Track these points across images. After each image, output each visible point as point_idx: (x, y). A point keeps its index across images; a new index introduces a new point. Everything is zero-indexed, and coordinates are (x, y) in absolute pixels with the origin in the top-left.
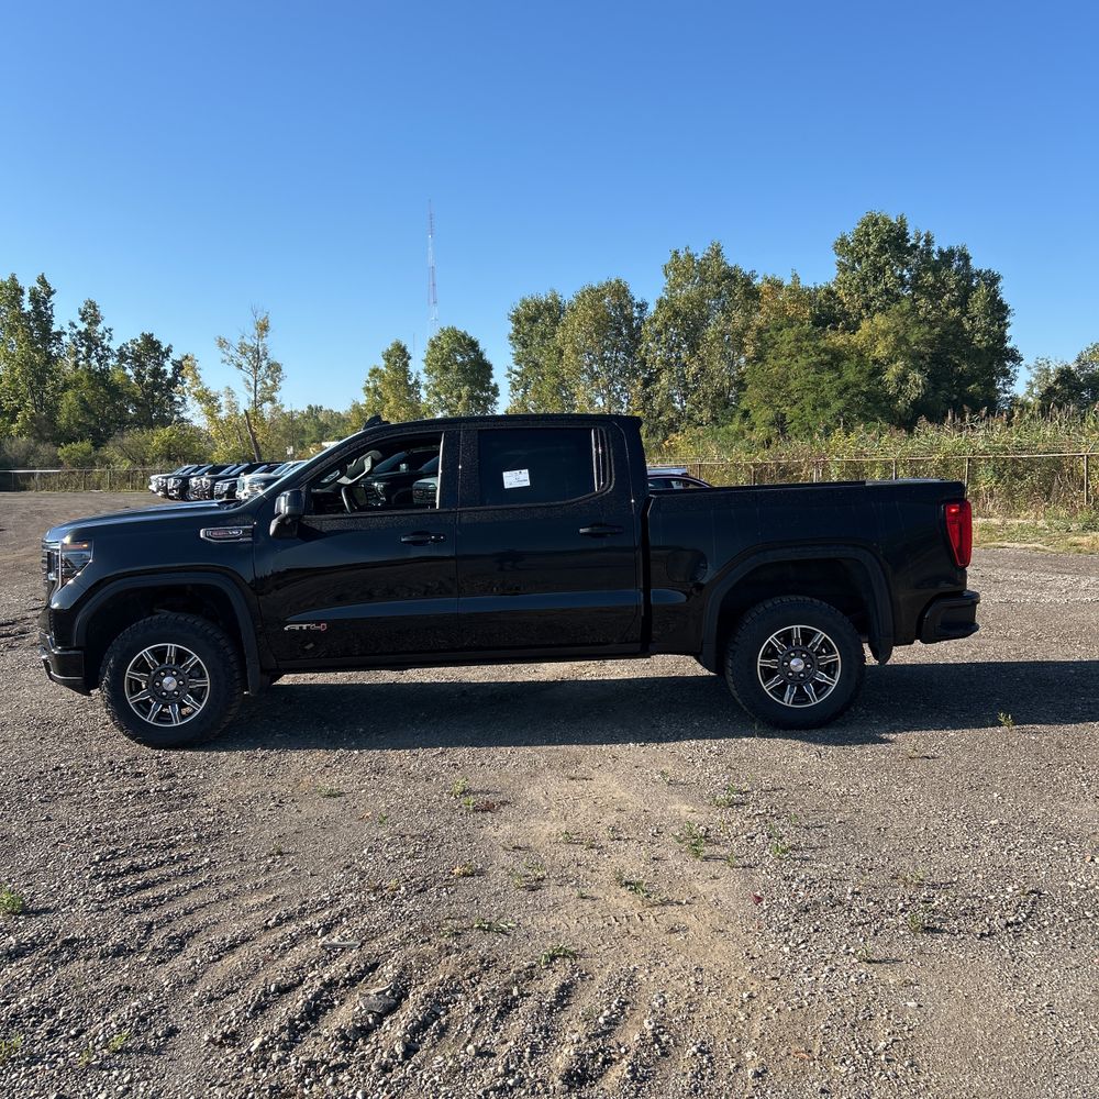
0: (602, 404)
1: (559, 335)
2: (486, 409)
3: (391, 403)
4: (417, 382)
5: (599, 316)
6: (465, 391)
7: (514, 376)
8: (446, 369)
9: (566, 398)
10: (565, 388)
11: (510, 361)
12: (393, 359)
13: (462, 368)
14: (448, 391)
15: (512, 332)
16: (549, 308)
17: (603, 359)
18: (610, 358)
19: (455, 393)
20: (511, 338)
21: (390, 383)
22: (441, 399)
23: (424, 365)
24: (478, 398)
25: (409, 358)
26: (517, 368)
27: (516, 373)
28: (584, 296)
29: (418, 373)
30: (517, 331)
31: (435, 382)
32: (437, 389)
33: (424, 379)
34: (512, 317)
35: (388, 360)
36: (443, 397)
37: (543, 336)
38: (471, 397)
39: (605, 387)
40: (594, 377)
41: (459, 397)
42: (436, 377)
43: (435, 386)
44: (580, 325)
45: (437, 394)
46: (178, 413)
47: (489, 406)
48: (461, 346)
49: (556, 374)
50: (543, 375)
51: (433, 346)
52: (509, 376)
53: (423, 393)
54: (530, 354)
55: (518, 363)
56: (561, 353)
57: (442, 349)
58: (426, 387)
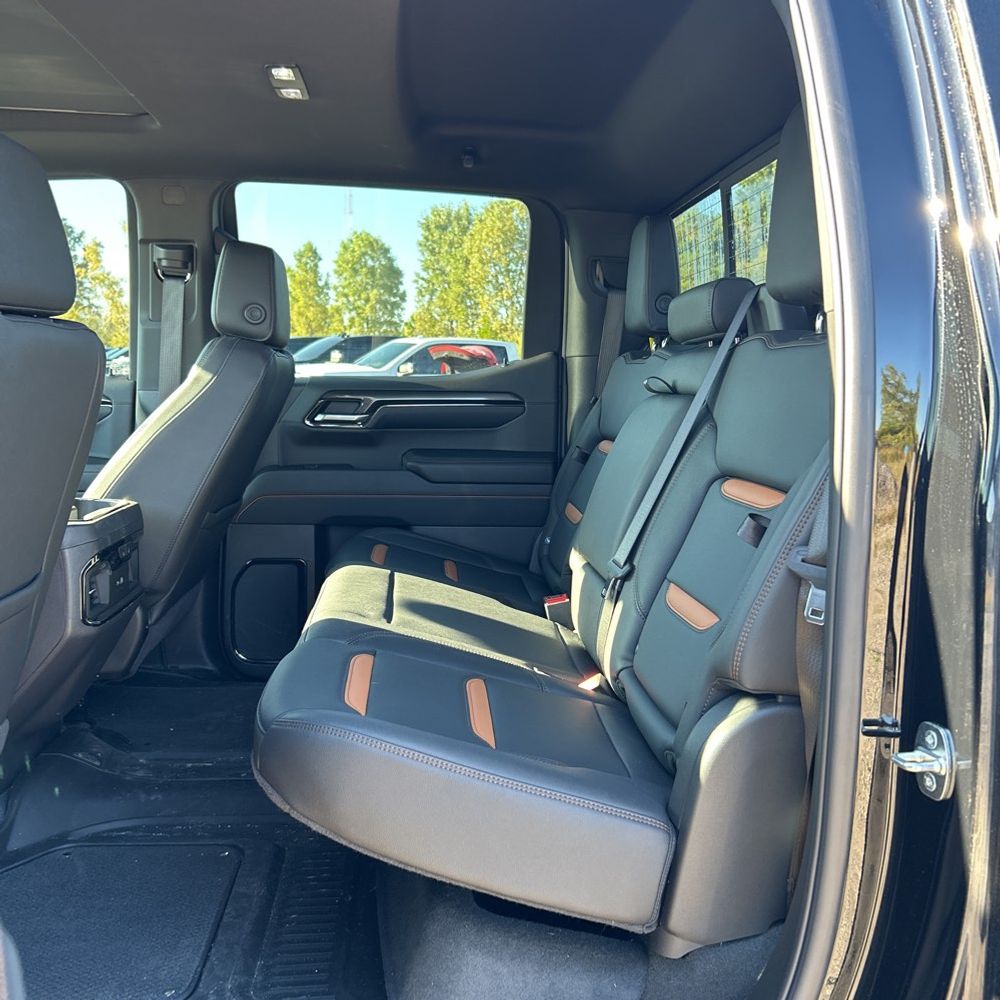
0: (505, 316)
1: (466, 245)
2: (392, 315)
3: (301, 303)
4: (326, 284)
5: (506, 228)
6: (373, 294)
7: (421, 282)
8: (356, 272)
9: (470, 307)
10: (470, 297)
11: (418, 267)
12: (304, 260)
13: (372, 271)
14: (357, 293)
15: (421, 239)
16: (459, 218)
17: (508, 271)
18: (515, 271)
19: (363, 296)
20: (420, 245)
21: (300, 283)
22: (349, 301)
23: (335, 266)
24: (384, 303)
25: (320, 259)
26: (424, 275)
27: (423, 279)
28: (492, 207)
29: (328, 275)
30: (427, 239)
31: (346, 283)
32: (346, 291)
33: (334, 281)
34: (423, 224)
35: (300, 261)
36: (351, 299)
37: (451, 245)
38: (379, 301)
39: (510, 298)
40: (499, 288)
41: (367, 300)
42: (345, 279)
43: (344, 288)
44: (487, 235)
45: (346, 296)
46: (88, 299)
47: (396, 312)
48: (373, 250)
49: (461, 283)
50: (449, 283)
51: (345, 248)
52: (416, 281)
53: (332, 293)
54: (438, 262)
55: (426, 269)
56: (467, 262)
57: (353, 251)
58: (336, 288)
